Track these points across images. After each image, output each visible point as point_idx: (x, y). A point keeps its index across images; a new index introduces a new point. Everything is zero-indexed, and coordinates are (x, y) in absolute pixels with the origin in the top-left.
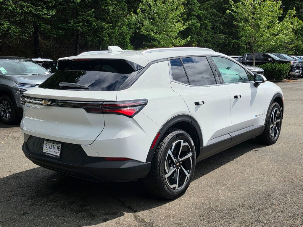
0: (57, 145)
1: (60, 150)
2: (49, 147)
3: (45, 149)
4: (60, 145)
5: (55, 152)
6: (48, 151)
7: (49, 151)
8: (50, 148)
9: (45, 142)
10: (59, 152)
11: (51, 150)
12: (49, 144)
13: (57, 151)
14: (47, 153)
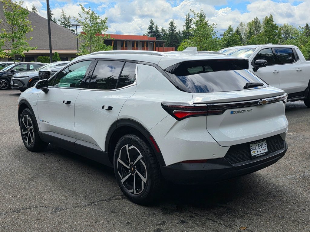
0: (263, 143)
1: (266, 146)
2: (256, 148)
3: (253, 152)
4: (265, 141)
5: (263, 150)
6: (256, 152)
7: (258, 152)
8: (258, 148)
9: (251, 145)
10: (266, 148)
11: (259, 150)
12: (256, 145)
13: (265, 148)
14: (257, 155)
